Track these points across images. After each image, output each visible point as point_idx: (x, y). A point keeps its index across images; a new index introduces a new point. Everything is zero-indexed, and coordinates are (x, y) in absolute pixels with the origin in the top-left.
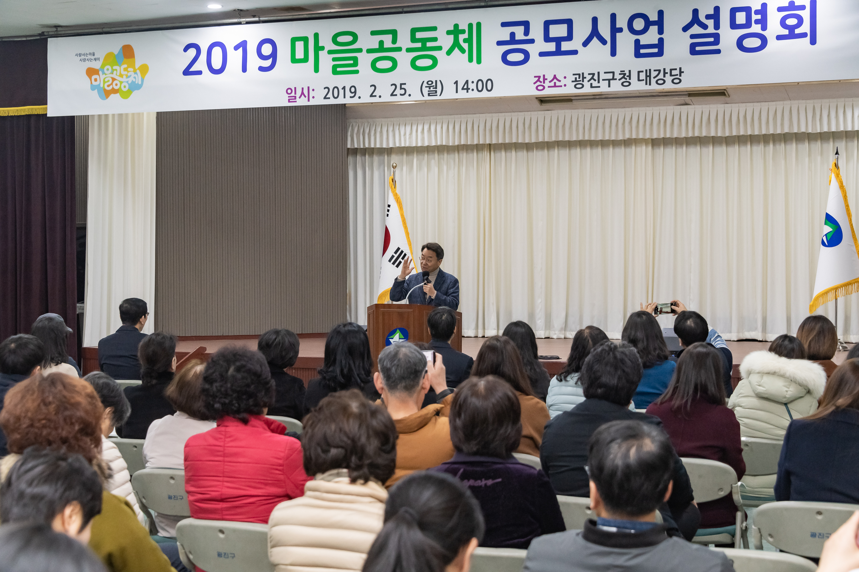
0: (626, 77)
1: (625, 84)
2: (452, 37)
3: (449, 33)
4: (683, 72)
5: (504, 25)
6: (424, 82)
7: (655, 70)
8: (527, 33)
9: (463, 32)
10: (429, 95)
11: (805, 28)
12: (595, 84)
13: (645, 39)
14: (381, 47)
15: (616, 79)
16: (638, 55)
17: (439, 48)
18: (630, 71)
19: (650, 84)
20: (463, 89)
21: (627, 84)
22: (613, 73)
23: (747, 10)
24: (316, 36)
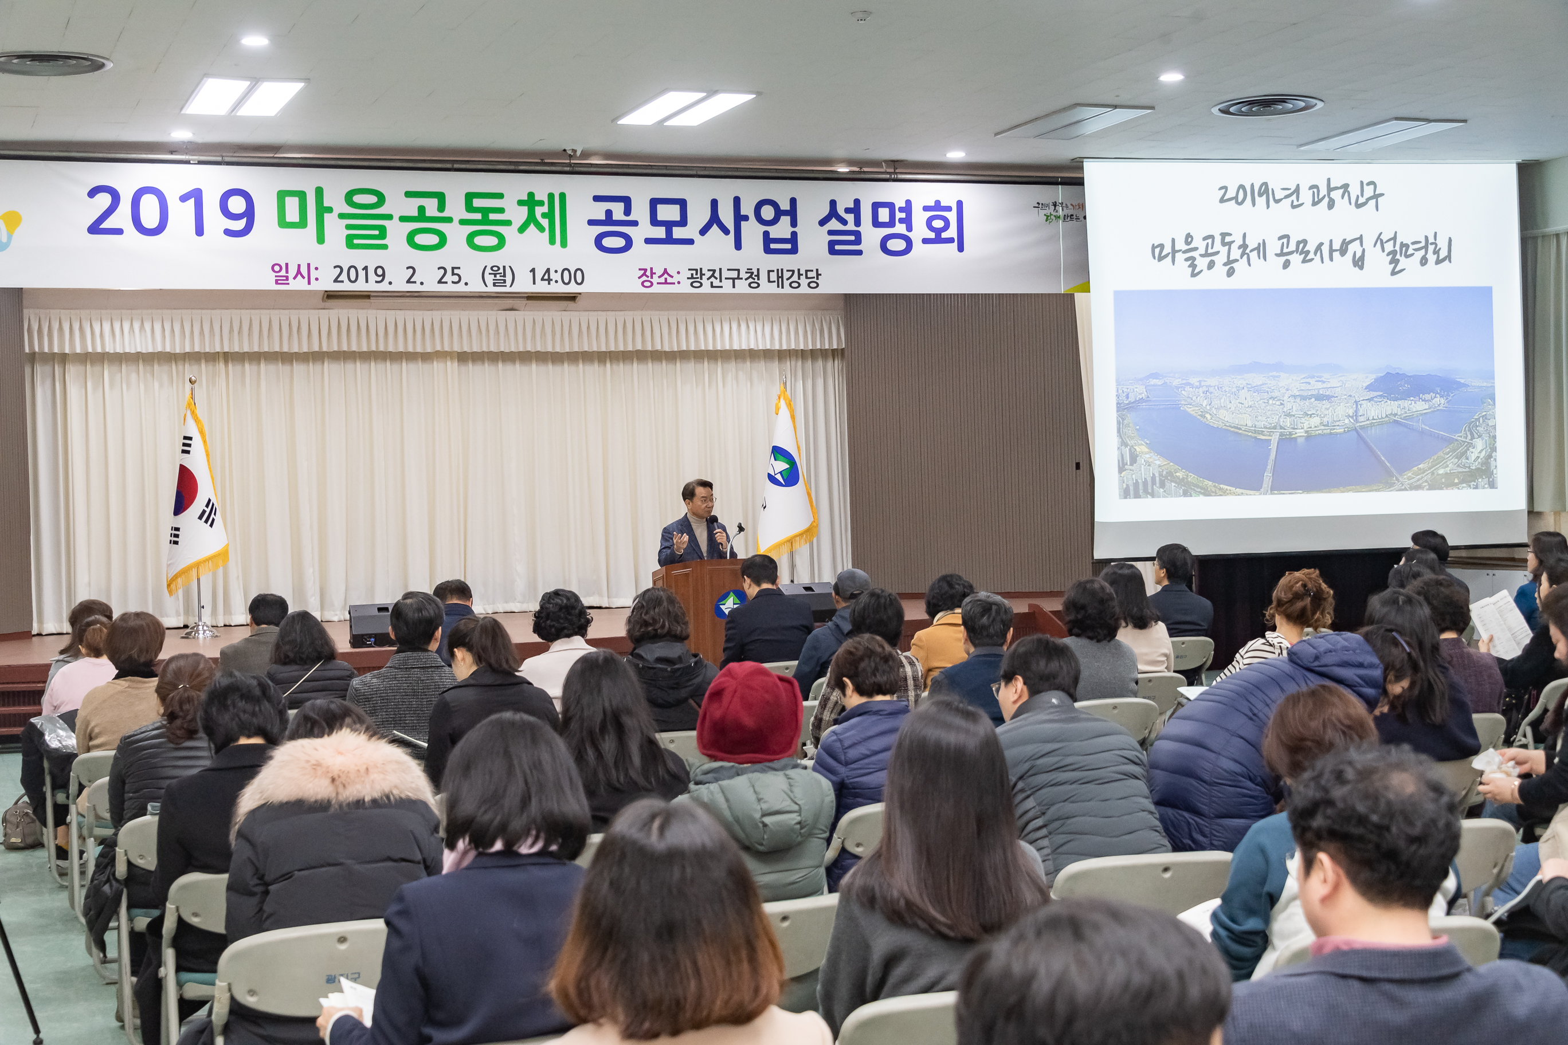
0: (753, 276)
1: (752, 285)
2: (525, 209)
3: (521, 203)
4: (820, 275)
5: (597, 199)
6: (486, 267)
7: (787, 271)
8: (627, 211)
9: (541, 203)
10: (494, 285)
11: (952, 232)
12: (716, 283)
13: (775, 232)
14: (421, 215)
15: (742, 279)
16: (768, 250)
17: (508, 223)
18: (758, 270)
19: (783, 287)
20: (543, 279)
21: (756, 285)
22: (738, 270)
23: (890, 206)
24: (319, 192)
